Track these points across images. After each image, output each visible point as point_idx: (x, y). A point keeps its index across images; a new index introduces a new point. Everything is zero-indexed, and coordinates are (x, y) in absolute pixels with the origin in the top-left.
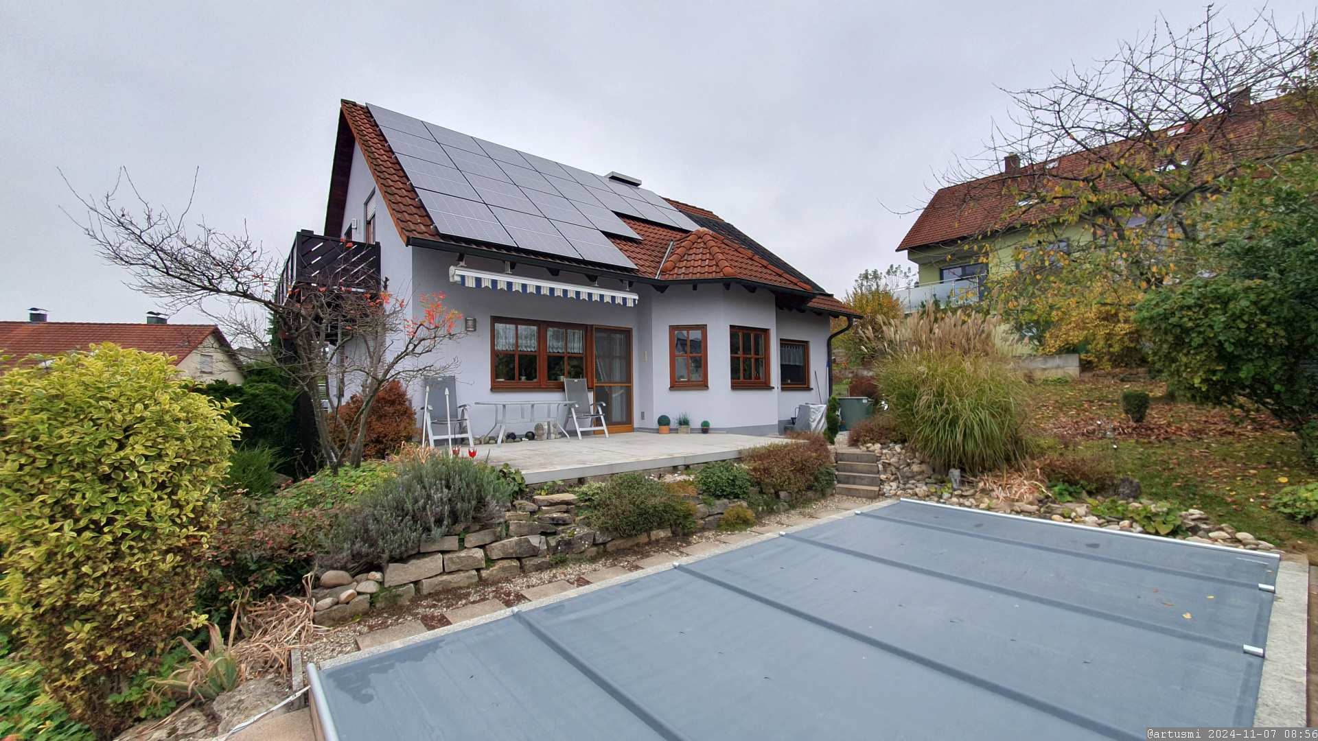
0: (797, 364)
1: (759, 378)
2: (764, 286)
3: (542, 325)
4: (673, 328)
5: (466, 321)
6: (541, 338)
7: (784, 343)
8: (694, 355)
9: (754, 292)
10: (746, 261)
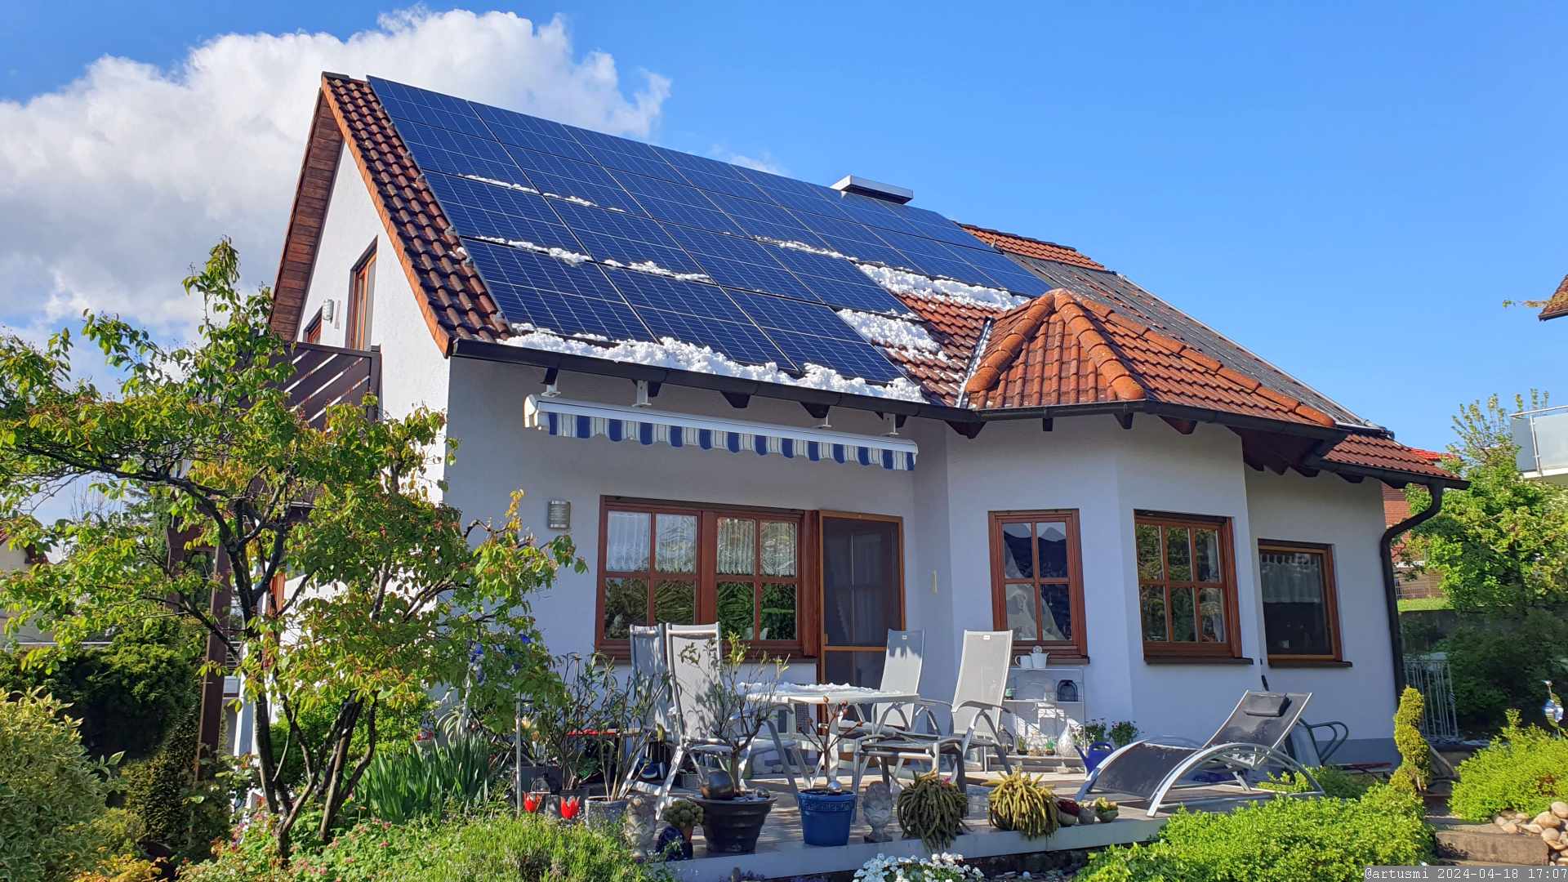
0: (1307, 600)
1: (1212, 634)
2: (1215, 417)
3: (706, 514)
4: (996, 517)
5: (550, 505)
6: (705, 544)
7: (1271, 552)
8: (1048, 580)
9: (1191, 433)
10: (1165, 361)
